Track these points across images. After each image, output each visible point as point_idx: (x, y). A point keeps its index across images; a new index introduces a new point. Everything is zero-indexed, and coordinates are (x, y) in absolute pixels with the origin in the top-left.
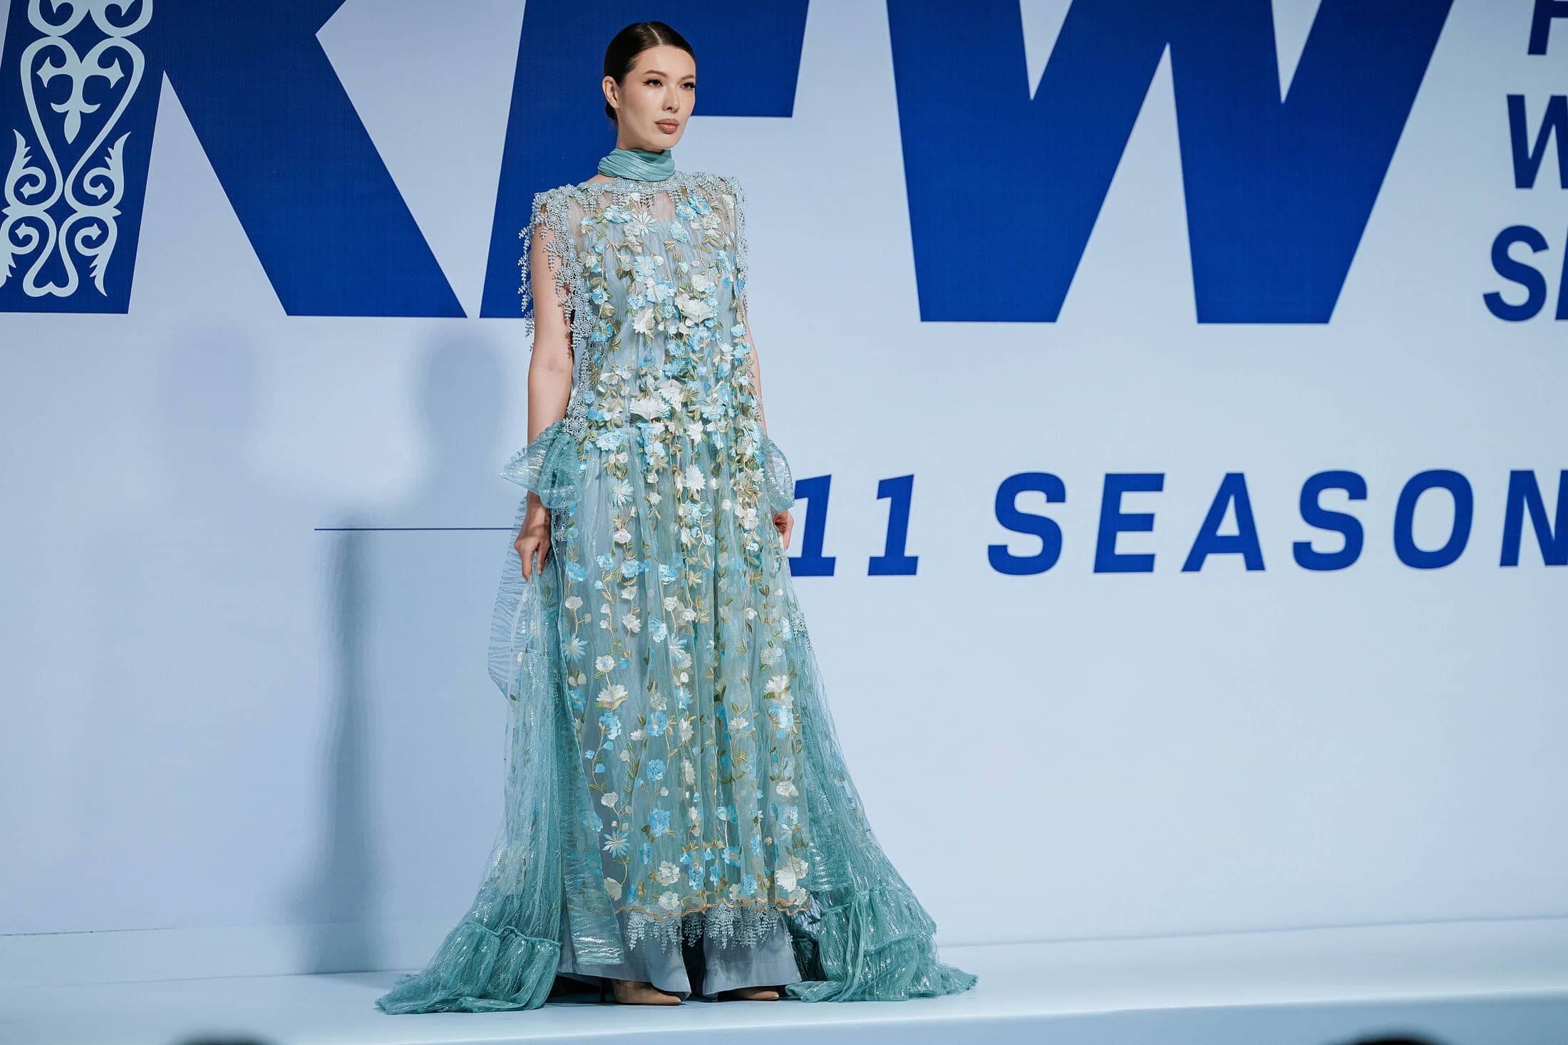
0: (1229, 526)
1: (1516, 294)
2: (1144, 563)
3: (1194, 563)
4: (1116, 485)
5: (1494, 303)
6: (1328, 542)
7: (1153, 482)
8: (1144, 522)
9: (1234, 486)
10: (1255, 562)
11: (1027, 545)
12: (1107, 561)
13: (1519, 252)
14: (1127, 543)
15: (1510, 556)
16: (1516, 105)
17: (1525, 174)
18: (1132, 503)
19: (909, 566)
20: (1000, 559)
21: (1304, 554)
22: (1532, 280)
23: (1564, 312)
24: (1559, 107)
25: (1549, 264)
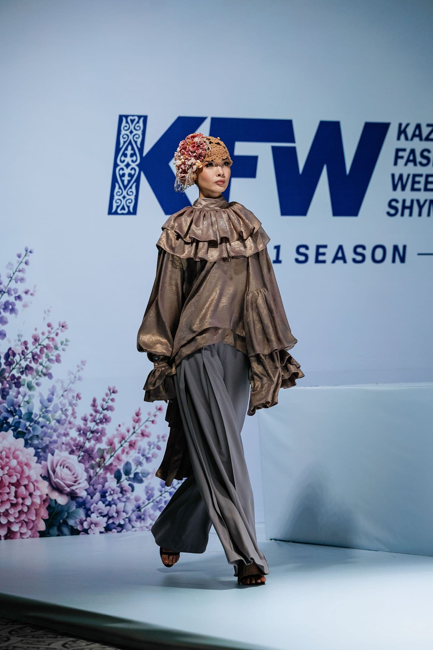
0: (340, 255)
1: (392, 211)
2: (324, 262)
3: (333, 262)
4: (318, 247)
5: (389, 214)
6: (359, 258)
7: (325, 247)
8: (324, 254)
9: (341, 248)
10: (345, 262)
11: (302, 258)
12: (317, 261)
13: (394, 204)
14: (321, 258)
15: (394, 261)
16: (393, 176)
17: (395, 188)
18: (321, 250)
19: (280, 262)
20: (297, 261)
21: (354, 261)
22: (396, 209)
23: (402, 215)
24: (401, 176)
25: (399, 206)
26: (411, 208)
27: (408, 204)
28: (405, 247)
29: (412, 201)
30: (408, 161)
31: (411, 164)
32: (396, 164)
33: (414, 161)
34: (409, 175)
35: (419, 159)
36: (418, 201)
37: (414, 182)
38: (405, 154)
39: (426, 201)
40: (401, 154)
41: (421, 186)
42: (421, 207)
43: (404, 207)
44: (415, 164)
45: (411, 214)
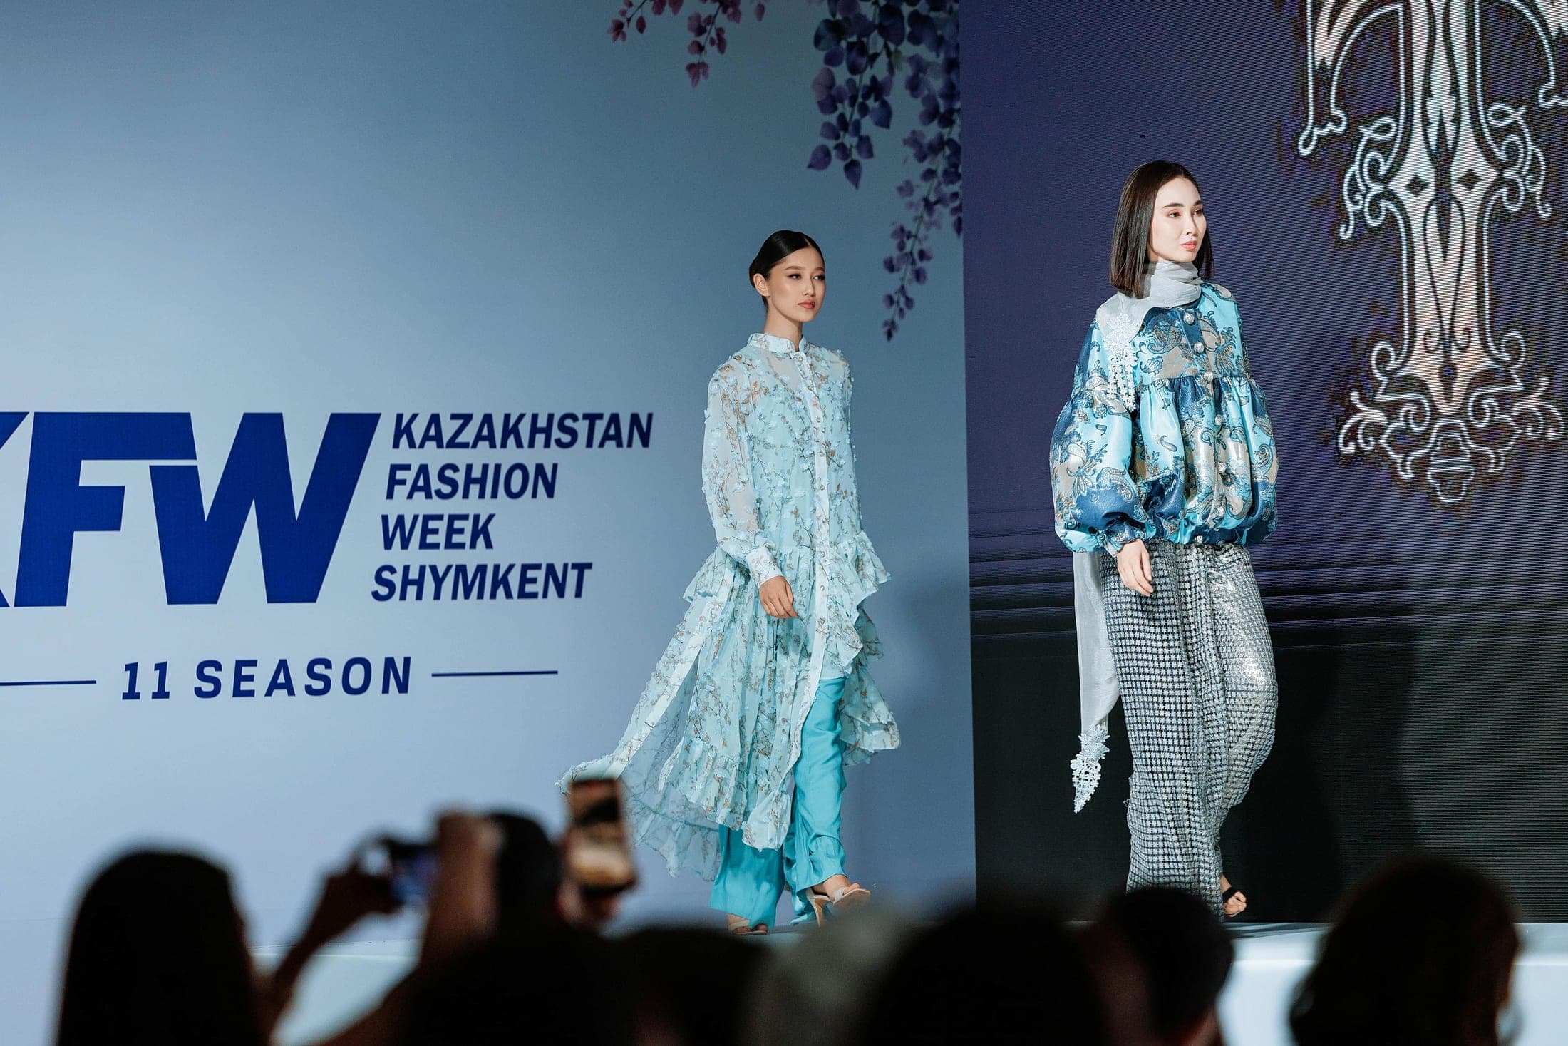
0: (281, 680)
1: (384, 591)
2: (251, 693)
3: (269, 693)
4: (240, 664)
5: (376, 595)
6: (319, 685)
7: (253, 663)
8: (250, 678)
9: (283, 665)
10: (291, 693)
11: (208, 687)
12: (237, 692)
13: (386, 575)
14: (245, 686)
15: (386, 690)
16: (385, 519)
17: (388, 544)
18: (246, 671)
19: (166, 695)
20: (199, 692)
21: (309, 690)
22: (390, 585)
23: (403, 597)
24: (400, 519)
25: (397, 579)
26: (419, 583)
27: (414, 575)
28: (407, 661)
29: (422, 569)
30: (415, 488)
31: (419, 496)
32: (390, 495)
33: (427, 489)
34: (416, 517)
35: (435, 484)
36: (434, 569)
37: (426, 531)
38: (409, 476)
39: (449, 567)
40: (400, 475)
41: (440, 538)
42: (439, 582)
43: (406, 582)
44: (429, 496)
45: (419, 596)
